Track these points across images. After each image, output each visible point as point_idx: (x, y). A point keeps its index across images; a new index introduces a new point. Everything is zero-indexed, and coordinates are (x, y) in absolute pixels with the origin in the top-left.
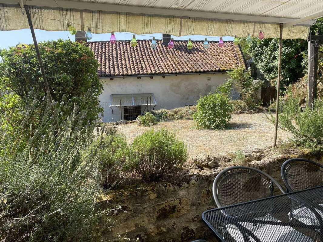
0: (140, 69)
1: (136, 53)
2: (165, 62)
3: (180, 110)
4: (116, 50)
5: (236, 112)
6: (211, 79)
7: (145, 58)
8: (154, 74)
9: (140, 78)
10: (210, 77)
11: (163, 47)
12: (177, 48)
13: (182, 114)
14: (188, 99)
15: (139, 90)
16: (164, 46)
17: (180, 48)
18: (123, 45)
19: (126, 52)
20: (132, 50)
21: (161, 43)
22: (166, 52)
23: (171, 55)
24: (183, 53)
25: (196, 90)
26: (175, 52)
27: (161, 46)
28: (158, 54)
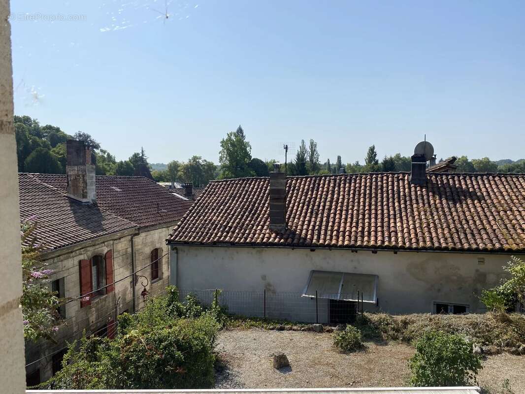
0: (359, 234)
1: (362, 200)
2: (405, 222)
3: (413, 322)
4: (333, 192)
5: (514, 349)
6: (485, 261)
7: (373, 211)
8: (379, 247)
9: (356, 252)
10: (483, 258)
11: (410, 188)
12: (435, 189)
13: (413, 331)
14: (439, 290)
15: (355, 268)
16: (412, 185)
17: (442, 189)
18: (345, 184)
19: (346, 197)
20: (357, 193)
21: (408, 180)
22: (413, 197)
23: (421, 205)
24: (444, 201)
25: (455, 278)
26: (431, 198)
27: (406, 186)
28: (399, 202)
